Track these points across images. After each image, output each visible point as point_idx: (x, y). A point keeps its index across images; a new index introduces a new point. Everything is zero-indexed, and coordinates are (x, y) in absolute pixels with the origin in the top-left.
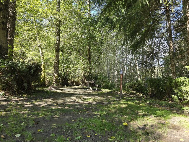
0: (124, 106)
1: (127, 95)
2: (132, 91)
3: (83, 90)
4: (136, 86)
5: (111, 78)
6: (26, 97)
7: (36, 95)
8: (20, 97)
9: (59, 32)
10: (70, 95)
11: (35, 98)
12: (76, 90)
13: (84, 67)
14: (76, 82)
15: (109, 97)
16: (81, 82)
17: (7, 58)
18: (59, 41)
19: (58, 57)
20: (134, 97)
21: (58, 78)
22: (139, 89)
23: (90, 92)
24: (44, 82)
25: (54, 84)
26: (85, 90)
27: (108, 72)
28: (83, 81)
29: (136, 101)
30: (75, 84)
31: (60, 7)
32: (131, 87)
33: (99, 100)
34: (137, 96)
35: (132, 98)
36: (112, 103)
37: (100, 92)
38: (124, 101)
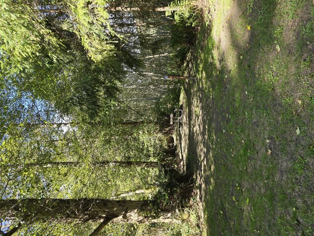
0: (204, 74)
1: (190, 71)
2: (185, 65)
3: (182, 127)
4: (178, 60)
6: (196, 173)
7: (193, 166)
10: (191, 136)
12: (183, 135)
14: (168, 143)
15: (193, 91)
16: (168, 135)
19: (138, 163)
20: (192, 64)
22: (182, 56)
23: (186, 117)
26: (182, 125)
28: (167, 132)
29: (199, 62)
30: (171, 144)
32: (179, 66)
33: (197, 102)
34: (191, 60)
35: (194, 65)
36: (201, 86)
37: (184, 105)
38: (199, 74)
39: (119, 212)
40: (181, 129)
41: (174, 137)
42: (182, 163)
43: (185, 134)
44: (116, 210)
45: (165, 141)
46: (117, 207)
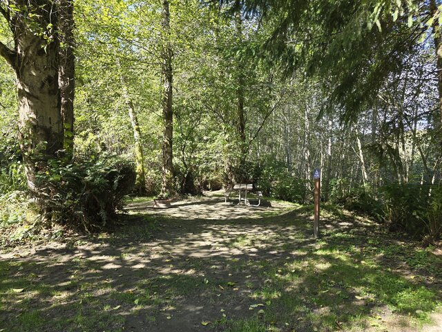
1: (332, 224)
2: (346, 212)
3: (228, 206)
4: (356, 199)
5: (295, 166)
6: (106, 241)
7: (127, 233)
8: (95, 241)
9: (169, 74)
10: (198, 225)
11: (124, 241)
12: (212, 207)
13: (229, 148)
14: (212, 182)
15: (288, 230)
16: (224, 181)
17: (62, 154)
18: (170, 93)
19: (169, 131)
20: (348, 230)
21: (171, 178)
22: (363, 206)
23: (243, 214)
24: (143, 183)
25: (163, 192)
26: (232, 206)
27: (286, 150)
28: (229, 180)
29: (353, 248)
30: (209, 186)
31: (168, 12)
32: (342, 201)
33: (263, 242)
34: (356, 225)
35: (345, 235)
36: (295, 253)
37: (267, 210)
38: (324, 248)
39: (27, 80)
40: (226, 203)
41: (222, 191)
42: (162, 206)
43: (212, 211)
44: (31, 75)
45: (214, 177)
46: (37, 76)
